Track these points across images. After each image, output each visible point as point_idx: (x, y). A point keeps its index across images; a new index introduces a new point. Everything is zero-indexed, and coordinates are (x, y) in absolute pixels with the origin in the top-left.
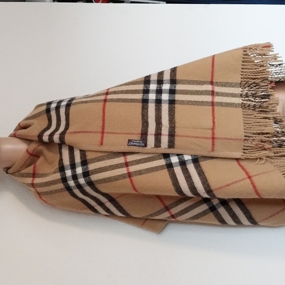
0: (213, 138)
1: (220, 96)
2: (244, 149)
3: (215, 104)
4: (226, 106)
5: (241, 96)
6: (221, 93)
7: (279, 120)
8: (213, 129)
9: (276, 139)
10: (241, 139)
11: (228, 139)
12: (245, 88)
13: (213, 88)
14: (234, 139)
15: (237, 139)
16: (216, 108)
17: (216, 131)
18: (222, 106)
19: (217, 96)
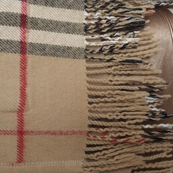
0: (21, 133)
1: (40, 29)
2: (87, 153)
3: (29, 49)
4: (53, 55)
5: (86, 29)
6: (43, 21)
7: (157, 90)
8: (21, 112)
9: (151, 127)
10: (81, 132)
11: (54, 133)
12: (95, 12)
13: (24, 8)
14: (66, 134)
15: (74, 133)
16: (31, 58)
17: (27, 117)
18: (45, 54)
19: (34, 28)
